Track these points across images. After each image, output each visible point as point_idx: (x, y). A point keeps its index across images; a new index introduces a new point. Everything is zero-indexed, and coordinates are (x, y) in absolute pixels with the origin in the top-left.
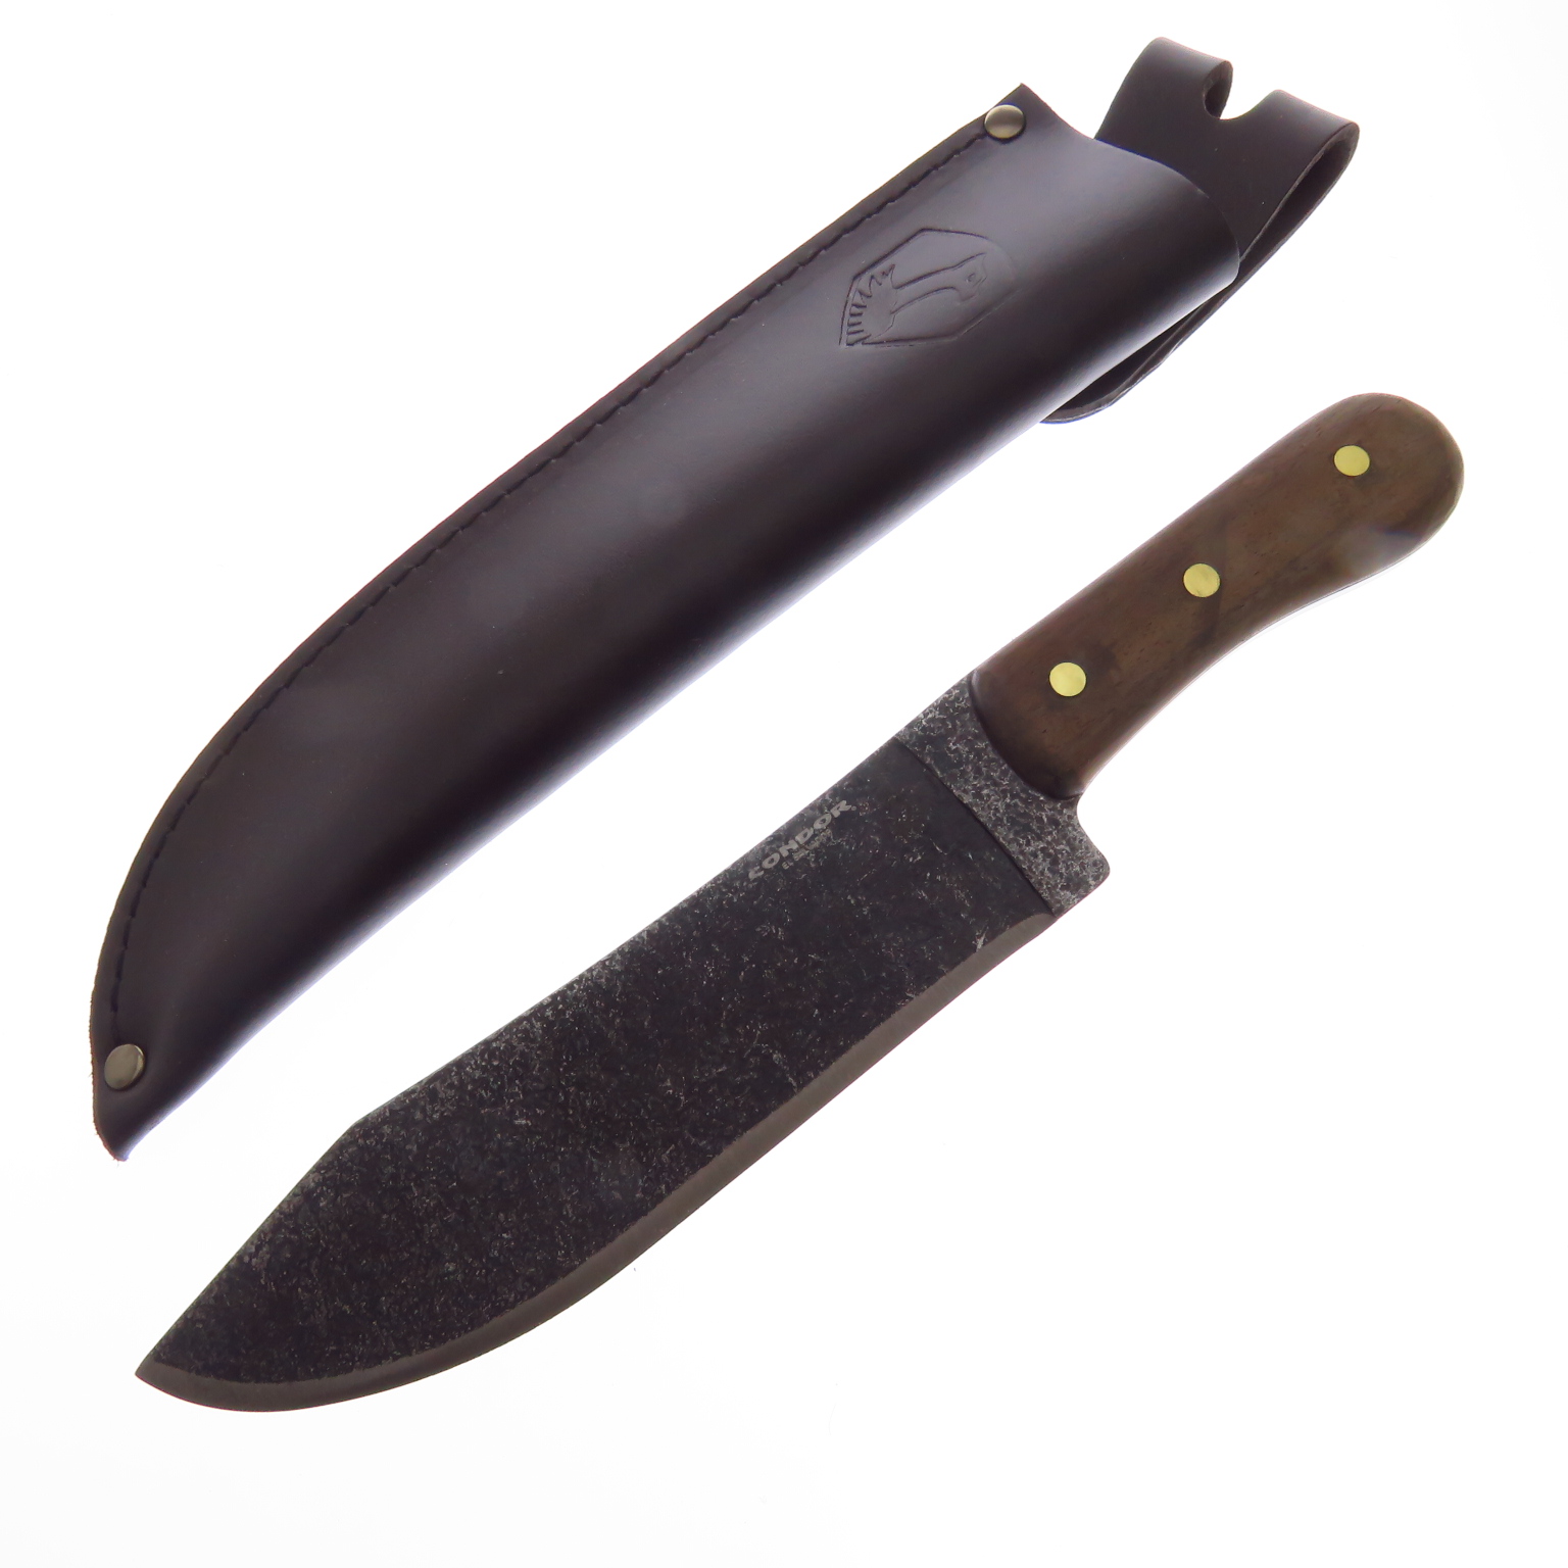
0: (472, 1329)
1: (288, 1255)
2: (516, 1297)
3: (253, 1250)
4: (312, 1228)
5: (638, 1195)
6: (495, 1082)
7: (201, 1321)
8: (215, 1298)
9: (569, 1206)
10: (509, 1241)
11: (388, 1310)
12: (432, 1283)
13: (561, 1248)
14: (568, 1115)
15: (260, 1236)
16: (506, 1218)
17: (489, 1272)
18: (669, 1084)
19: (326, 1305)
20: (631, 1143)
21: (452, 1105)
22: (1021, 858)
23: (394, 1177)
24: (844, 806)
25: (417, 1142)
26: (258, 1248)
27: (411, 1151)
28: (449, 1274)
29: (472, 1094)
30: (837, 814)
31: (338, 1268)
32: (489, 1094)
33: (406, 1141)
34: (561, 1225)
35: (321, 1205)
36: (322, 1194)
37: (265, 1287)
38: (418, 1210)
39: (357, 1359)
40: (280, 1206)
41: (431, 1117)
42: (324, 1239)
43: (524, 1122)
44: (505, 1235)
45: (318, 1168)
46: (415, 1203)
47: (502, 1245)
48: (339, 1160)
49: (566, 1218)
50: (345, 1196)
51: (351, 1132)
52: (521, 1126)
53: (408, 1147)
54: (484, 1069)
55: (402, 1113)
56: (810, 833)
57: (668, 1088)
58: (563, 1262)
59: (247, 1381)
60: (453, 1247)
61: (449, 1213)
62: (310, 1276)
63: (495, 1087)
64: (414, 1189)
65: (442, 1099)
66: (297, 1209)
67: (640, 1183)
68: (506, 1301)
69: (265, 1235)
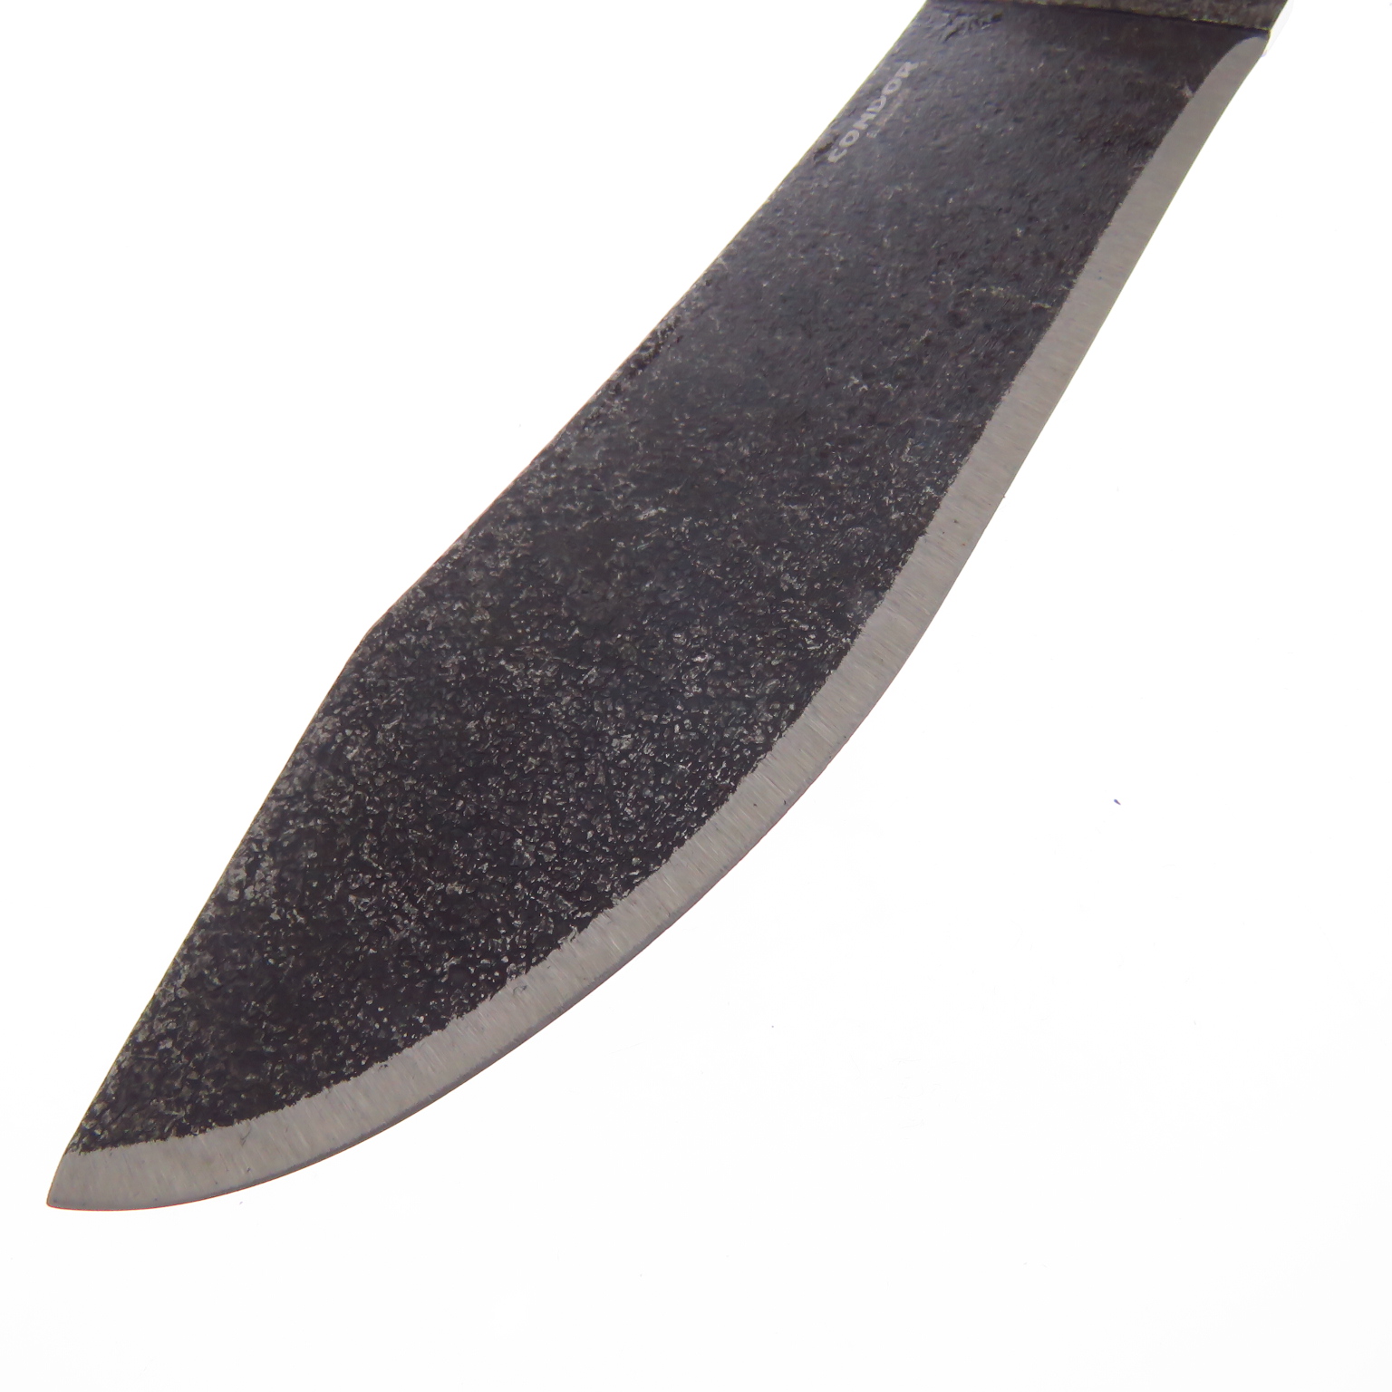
0: (710, 813)
1: (313, 855)
2: (765, 732)
3: (242, 874)
4: (342, 796)
5: (894, 517)
6: (581, 487)
7: (170, 1034)
8: (189, 984)
9: (787, 577)
10: (710, 664)
11: (535, 855)
12: (601, 779)
13: (806, 634)
14: (719, 476)
15: (250, 849)
16: (688, 636)
17: (697, 719)
18: (857, 381)
19: (412, 900)
20: (842, 463)
21: (526, 540)
22: (1172, 9)
23: (469, 666)
24: (907, 69)
25: (487, 608)
26: (251, 869)
27: (481, 623)
28: (625, 754)
29: (551, 516)
30: (906, 75)
31: (414, 834)
32: (579, 504)
33: (469, 612)
34: (787, 606)
35: (349, 756)
36: (346, 741)
37: (283, 922)
38: (528, 691)
39: (505, 960)
40: (275, 790)
41: (497, 569)
42: (371, 802)
43: (653, 512)
44: (699, 659)
45: (326, 710)
46: (519, 685)
47: (701, 675)
48: (362, 687)
49: (792, 592)
50: (388, 727)
51: (369, 641)
52: (651, 518)
53: (474, 620)
54: (557, 481)
55: (446, 583)
56: (883, 100)
57: (856, 386)
58: (822, 650)
59: (291, 1102)
60: (615, 712)
61: (586, 672)
62: (366, 868)
63: (585, 492)
64: (510, 668)
65: (505, 542)
66: (308, 782)
67: (887, 500)
68: (752, 746)
69: (259, 843)
